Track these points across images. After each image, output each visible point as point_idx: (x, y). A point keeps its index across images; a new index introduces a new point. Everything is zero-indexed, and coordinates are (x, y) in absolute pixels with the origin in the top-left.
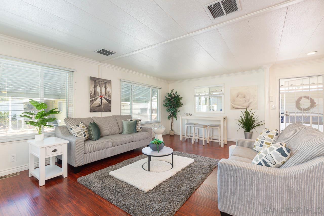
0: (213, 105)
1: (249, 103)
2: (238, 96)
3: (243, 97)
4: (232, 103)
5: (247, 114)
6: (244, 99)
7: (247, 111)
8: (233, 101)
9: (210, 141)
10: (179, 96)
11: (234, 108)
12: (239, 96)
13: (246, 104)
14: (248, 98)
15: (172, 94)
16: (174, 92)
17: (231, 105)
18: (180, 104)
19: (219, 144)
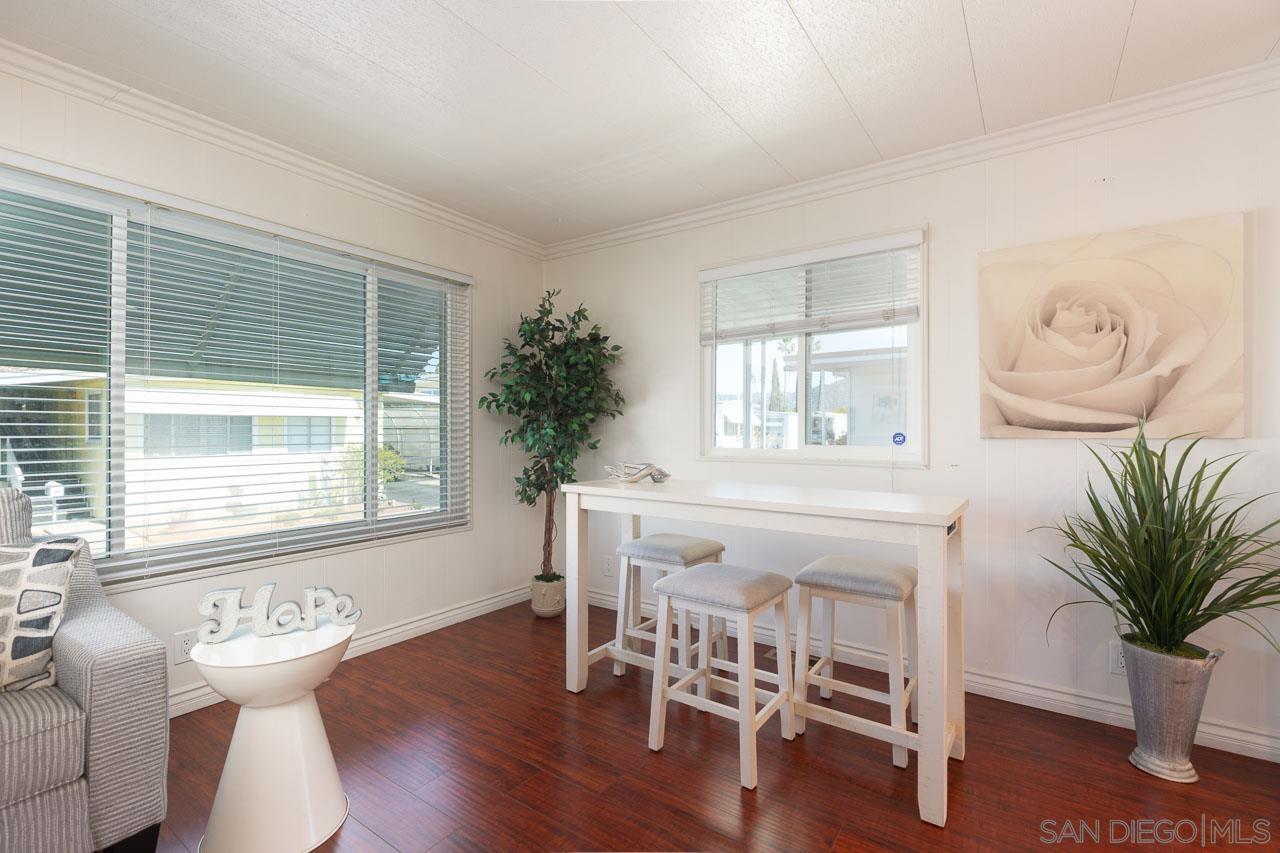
0: (829, 414)
1: (1158, 377)
2: (1047, 322)
3: (1098, 329)
4: (992, 379)
5: (1145, 471)
6: (1107, 339)
7: (1150, 454)
8: (1006, 363)
9: (810, 723)
10: (606, 338)
11: (1009, 424)
12: (1062, 317)
13: (1133, 386)
14: (1144, 335)
15: (548, 323)
16: (561, 312)
17: (989, 401)
18: (603, 394)
19: (900, 760)
